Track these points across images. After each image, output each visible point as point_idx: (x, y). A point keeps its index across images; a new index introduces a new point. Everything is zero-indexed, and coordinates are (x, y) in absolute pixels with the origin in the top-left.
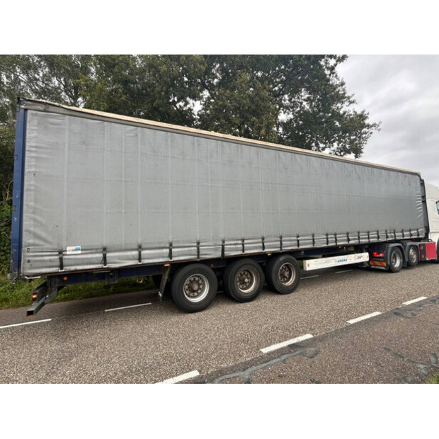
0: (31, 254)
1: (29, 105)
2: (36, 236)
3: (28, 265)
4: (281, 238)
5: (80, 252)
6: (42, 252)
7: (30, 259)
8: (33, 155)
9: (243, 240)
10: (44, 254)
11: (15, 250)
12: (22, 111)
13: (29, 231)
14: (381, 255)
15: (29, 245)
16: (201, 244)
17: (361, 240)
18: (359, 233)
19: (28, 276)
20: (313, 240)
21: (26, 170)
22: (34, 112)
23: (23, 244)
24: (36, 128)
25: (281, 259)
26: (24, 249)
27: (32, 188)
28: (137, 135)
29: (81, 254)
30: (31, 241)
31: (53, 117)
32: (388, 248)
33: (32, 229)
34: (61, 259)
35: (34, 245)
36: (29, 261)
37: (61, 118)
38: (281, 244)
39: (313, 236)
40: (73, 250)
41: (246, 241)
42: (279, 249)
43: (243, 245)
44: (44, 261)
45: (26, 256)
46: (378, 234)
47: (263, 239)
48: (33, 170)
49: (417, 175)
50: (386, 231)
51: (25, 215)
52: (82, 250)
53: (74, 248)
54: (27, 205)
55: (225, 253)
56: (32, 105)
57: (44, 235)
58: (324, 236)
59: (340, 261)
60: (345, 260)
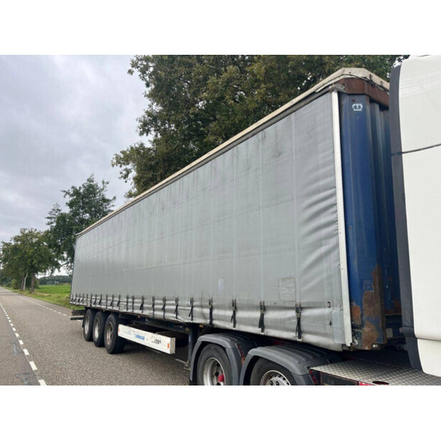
17: (156, 313)
25: (109, 317)
46: (177, 306)
50: (192, 301)
58: (125, 300)
59: (138, 337)
60: (143, 338)
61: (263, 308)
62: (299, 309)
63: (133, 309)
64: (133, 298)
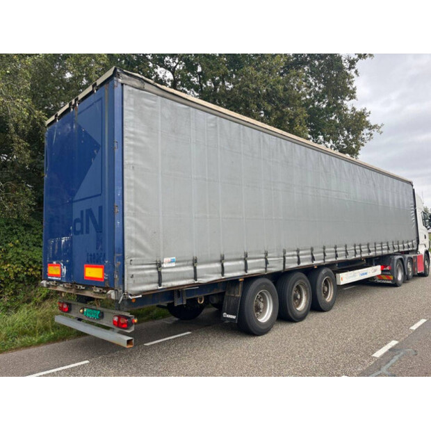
0: (134, 267)
1: (125, 78)
2: (138, 245)
3: (131, 281)
4: (324, 248)
5: (174, 265)
6: (143, 264)
7: (133, 273)
8: (132, 143)
9: (298, 251)
10: (144, 267)
11: (119, 263)
12: (120, 86)
13: (131, 238)
14: (388, 268)
15: (132, 256)
16: (269, 255)
17: (377, 252)
18: (375, 244)
19: (131, 295)
20: (346, 251)
21: (126, 162)
22: (131, 88)
23: (126, 254)
24: (132, 109)
25: (324, 272)
26: (127, 260)
27: (132, 184)
28: (216, 126)
29: (176, 267)
30: (133, 251)
31: (147, 97)
32: (394, 260)
33: (133, 235)
34: (160, 273)
35: (136, 256)
36: (132, 276)
37: (154, 98)
38: (325, 255)
39: (346, 246)
40: (169, 262)
41: (301, 252)
42: (323, 261)
43: (298, 256)
44: (145, 276)
45: (129, 269)
46: (388, 245)
47: (312, 249)
48: (132, 162)
49: (410, 183)
50: (393, 242)
51: (125, 218)
52: (176, 262)
53: (169, 259)
54: (129, 206)
55: (286, 265)
56: (129, 79)
57: (144, 243)
58: (353, 248)
59: (363, 274)
63: (361, 254)
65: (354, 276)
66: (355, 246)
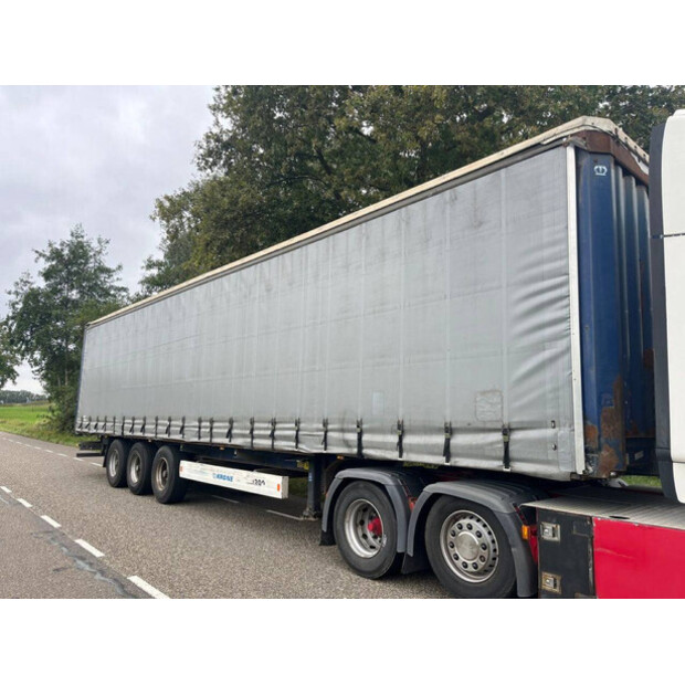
4: (156, 419)
17: (257, 442)
25: (160, 450)
38: (156, 429)
47: (145, 419)
50: (325, 423)
58: (195, 423)
60: (230, 479)
61: (449, 431)
62: (507, 431)
63: (212, 437)
64: (212, 421)
65: (202, 472)
66: (200, 421)
